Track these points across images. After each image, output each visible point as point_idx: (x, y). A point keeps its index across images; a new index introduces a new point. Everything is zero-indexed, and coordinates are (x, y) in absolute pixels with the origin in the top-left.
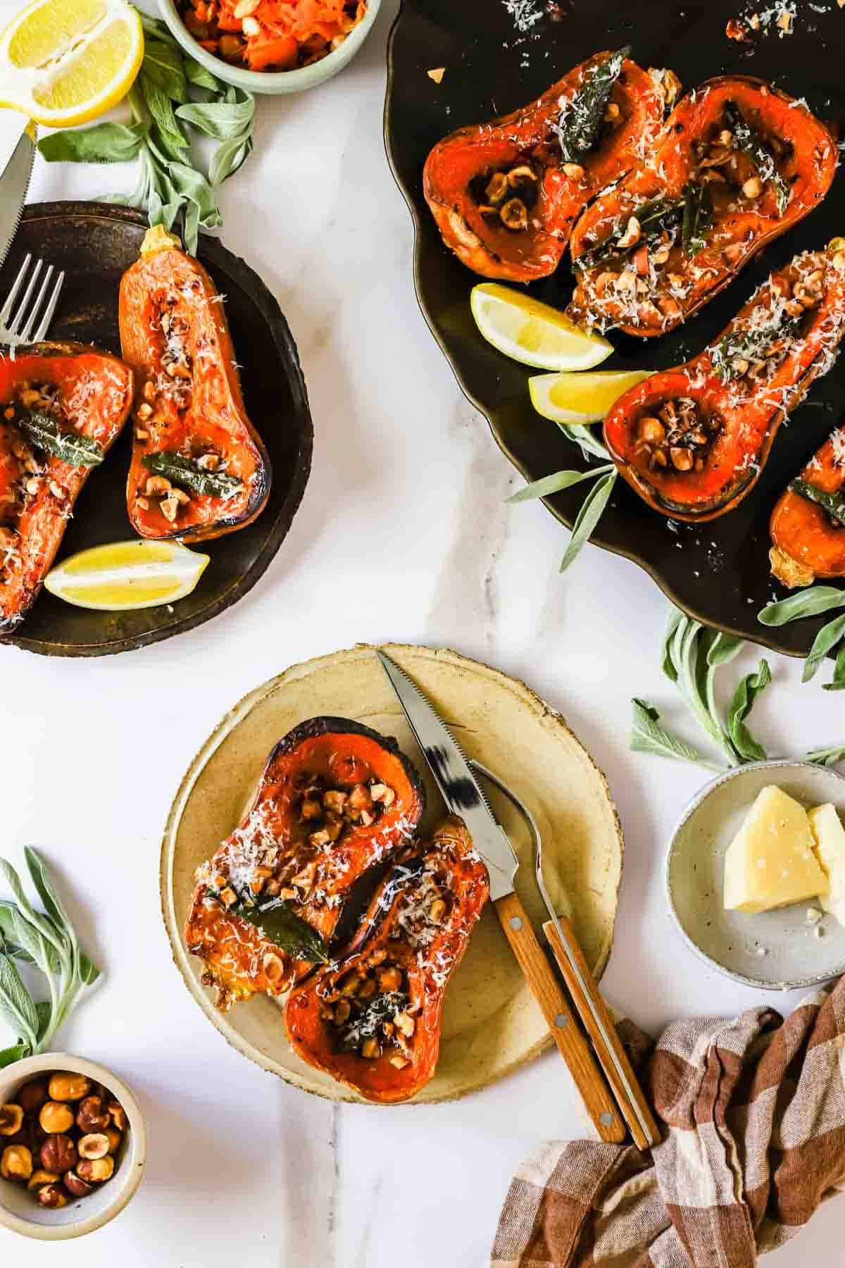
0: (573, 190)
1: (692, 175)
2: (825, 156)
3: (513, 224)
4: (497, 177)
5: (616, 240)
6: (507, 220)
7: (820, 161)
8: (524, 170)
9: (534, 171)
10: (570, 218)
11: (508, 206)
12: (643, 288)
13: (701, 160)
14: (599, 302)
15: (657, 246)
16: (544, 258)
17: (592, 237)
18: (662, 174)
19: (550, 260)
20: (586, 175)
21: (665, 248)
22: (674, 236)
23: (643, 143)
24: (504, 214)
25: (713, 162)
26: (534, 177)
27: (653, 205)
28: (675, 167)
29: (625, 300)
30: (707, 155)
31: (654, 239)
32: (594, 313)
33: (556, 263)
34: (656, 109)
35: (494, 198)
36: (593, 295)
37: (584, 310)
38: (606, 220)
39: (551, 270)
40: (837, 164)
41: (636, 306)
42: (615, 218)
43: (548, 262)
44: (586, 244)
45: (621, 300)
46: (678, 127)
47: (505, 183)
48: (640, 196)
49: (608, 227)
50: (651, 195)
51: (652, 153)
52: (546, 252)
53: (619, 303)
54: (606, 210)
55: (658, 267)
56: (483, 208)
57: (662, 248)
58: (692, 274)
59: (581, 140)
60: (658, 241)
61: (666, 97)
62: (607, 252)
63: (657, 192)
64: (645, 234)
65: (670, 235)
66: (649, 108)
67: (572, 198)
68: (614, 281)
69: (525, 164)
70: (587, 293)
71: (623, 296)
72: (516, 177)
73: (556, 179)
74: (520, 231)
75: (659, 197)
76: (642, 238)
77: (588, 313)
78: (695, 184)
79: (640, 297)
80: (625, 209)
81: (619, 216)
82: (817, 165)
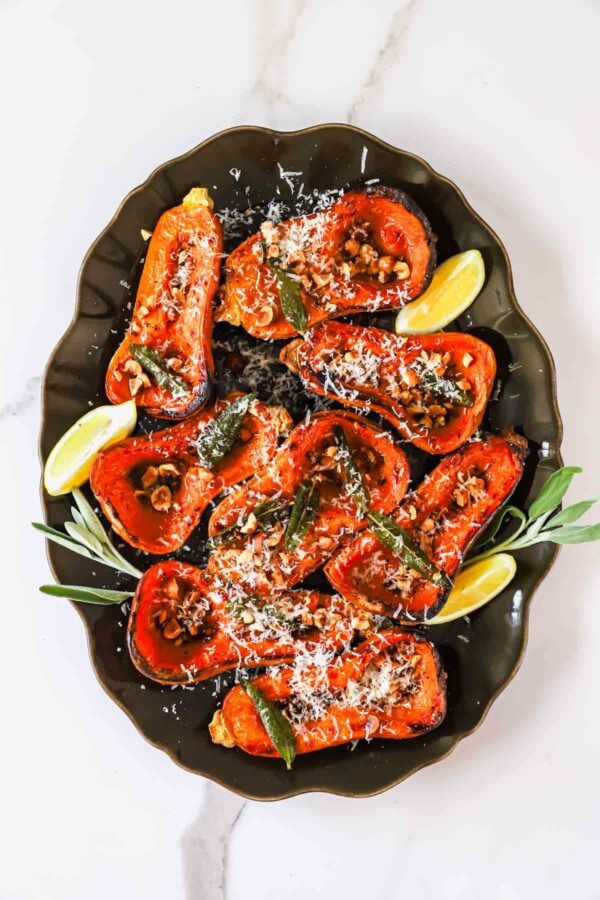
0: (204, 489)
1: (306, 476)
3: (158, 507)
4: (150, 469)
5: (240, 528)
6: (155, 503)
8: (170, 467)
9: (178, 469)
11: (157, 491)
12: (258, 563)
13: (313, 466)
14: (226, 571)
15: (271, 534)
17: (223, 522)
18: (278, 480)
19: (178, 539)
20: (214, 478)
21: (278, 536)
22: (285, 527)
24: (153, 498)
25: (322, 468)
26: (177, 473)
27: (272, 502)
28: (289, 476)
29: (245, 570)
30: (319, 462)
31: (269, 529)
32: (220, 579)
34: (273, 435)
35: (146, 484)
36: (221, 565)
37: (213, 576)
38: (235, 510)
41: (253, 575)
42: (241, 510)
43: (176, 539)
44: (219, 527)
45: (242, 570)
46: (293, 446)
47: (156, 473)
48: (261, 494)
49: (236, 515)
50: (270, 494)
52: (176, 532)
53: (241, 572)
54: (235, 503)
55: (272, 548)
56: (138, 492)
57: (275, 535)
58: (297, 555)
59: (215, 450)
60: (272, 530)
61: (281, 426)
62: (232, 535)
63: (275, 492)
64: (261, 525)
65: (282, 525)
66: (267, 433)
68: (237, 557)
69: (170, 463)
70: (217, 563)
71: (243, 567)
72: (164, 470)
73: (193, 477)
74: (163, 512)
75: (275, 497)
76: (259, 527)
77: (216, 577)
78: (308, 483)
79: (256, 568)
80: (249, 503)
81: (245, 508)
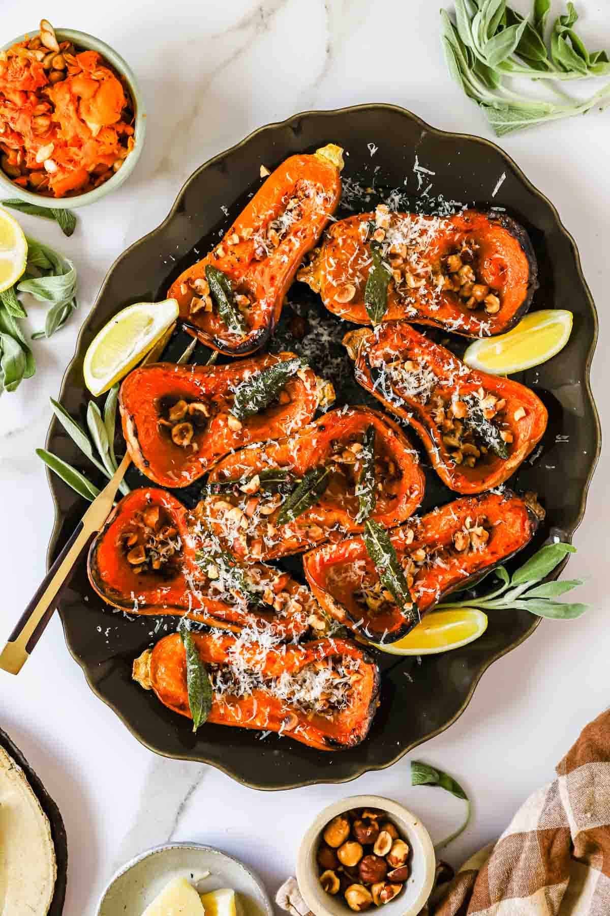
0: (228, 437)
1: (322, 462)
2: (413, 496)
3: (176, 440)
4: (182, 403)
5: (241, 485)
6: (175, 436)
7: (408, 498)
8: (201, 407)
9: (209, 411)
10: (217, 455)
11: (180, 426)
12: (244, 524)
13: (333, 455)
14: (210, 519)
15: (268, 502)
16: (185, 474)
17: (227, 473)
18: (294, 454)
19: (188, 478)
20: (242, 430)
21: (272, 506)
22: (284, 500)
23: (292, 425)
24: (175, 431)
25: (340, 460)
26: (207, 415)
27: (280, 473)
28: (307, 454)
29: (229, 526)
30: (340, 453)
31: (268, 496)
32: (202, 525)
33: (191, 481)
34: (311, 406)
35: (173, 417)
36: (208, 512)
37: (197, 519)
38: (242, 467)
39: (184, 484)
40: (419, 506)
41: (235, 534)
42: (249, 468)
43: (186, 478)
44: (221, 476)
45: (226, 525)
46: (321, 428)
47: (185, 409)
48: (274, 460)
49: (242, 471)
50: (281, 464)
51: (297, 436)
52: (189, 470)
53: (224, 527)
54: (246, 459)
55: (262, 516)
56: (162, 421)
57: (270, 505)
58: (284, 532)
59: (251, 403)
60: (270, 498)
61: (322, 400)
62: (231, 489)
63: (288, 465)
64: (262, 490)
65: (282, 498)
66: (307, 402)
67: (225, 441)
68: (226, 511)
69: (204, 403)
70: (205, 509)
71: (229, 523)
72: (195, 410)
73: (221, 423)
74: (181, 447)
75: (286, 469)
76: (259, 491)
77: (199, 523)
78: (321, 469)
79: (240, 529)
80: (259, 464)
81: (253, 468)
82: (405, 499)
